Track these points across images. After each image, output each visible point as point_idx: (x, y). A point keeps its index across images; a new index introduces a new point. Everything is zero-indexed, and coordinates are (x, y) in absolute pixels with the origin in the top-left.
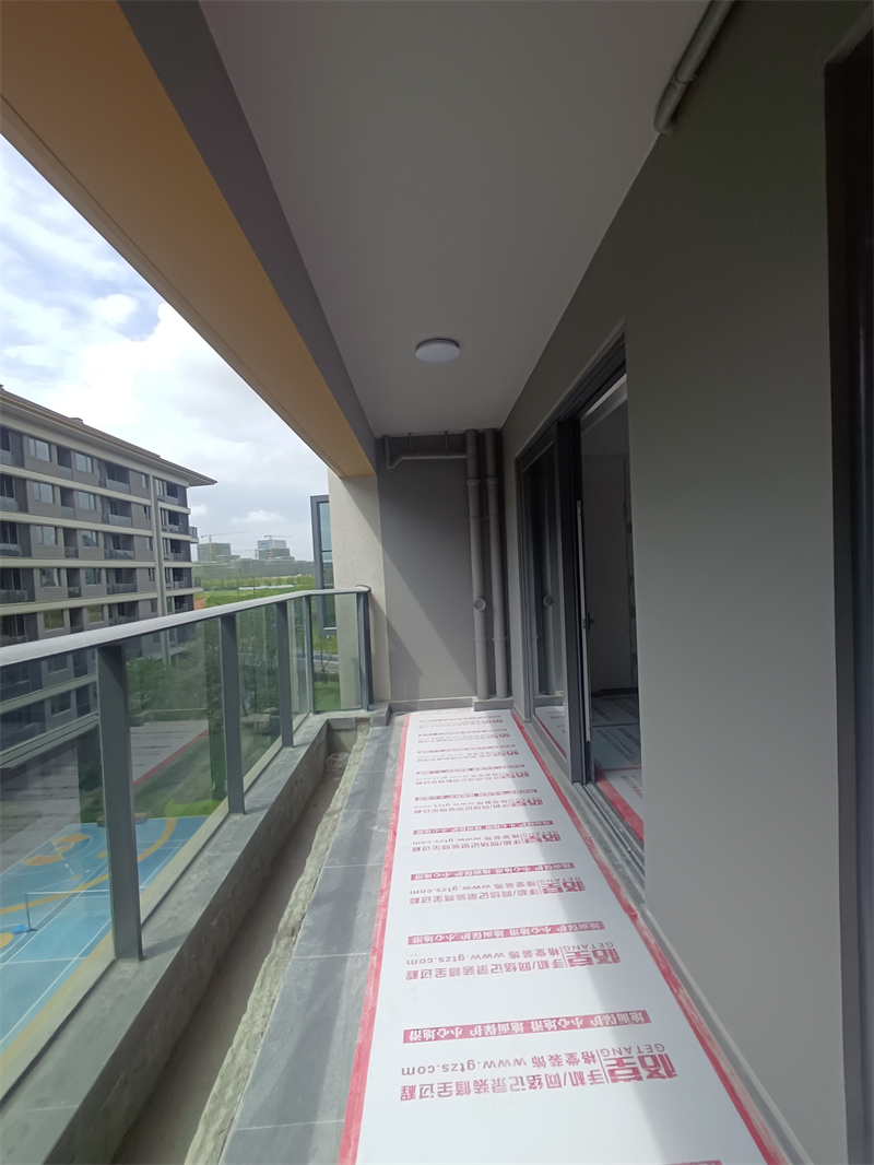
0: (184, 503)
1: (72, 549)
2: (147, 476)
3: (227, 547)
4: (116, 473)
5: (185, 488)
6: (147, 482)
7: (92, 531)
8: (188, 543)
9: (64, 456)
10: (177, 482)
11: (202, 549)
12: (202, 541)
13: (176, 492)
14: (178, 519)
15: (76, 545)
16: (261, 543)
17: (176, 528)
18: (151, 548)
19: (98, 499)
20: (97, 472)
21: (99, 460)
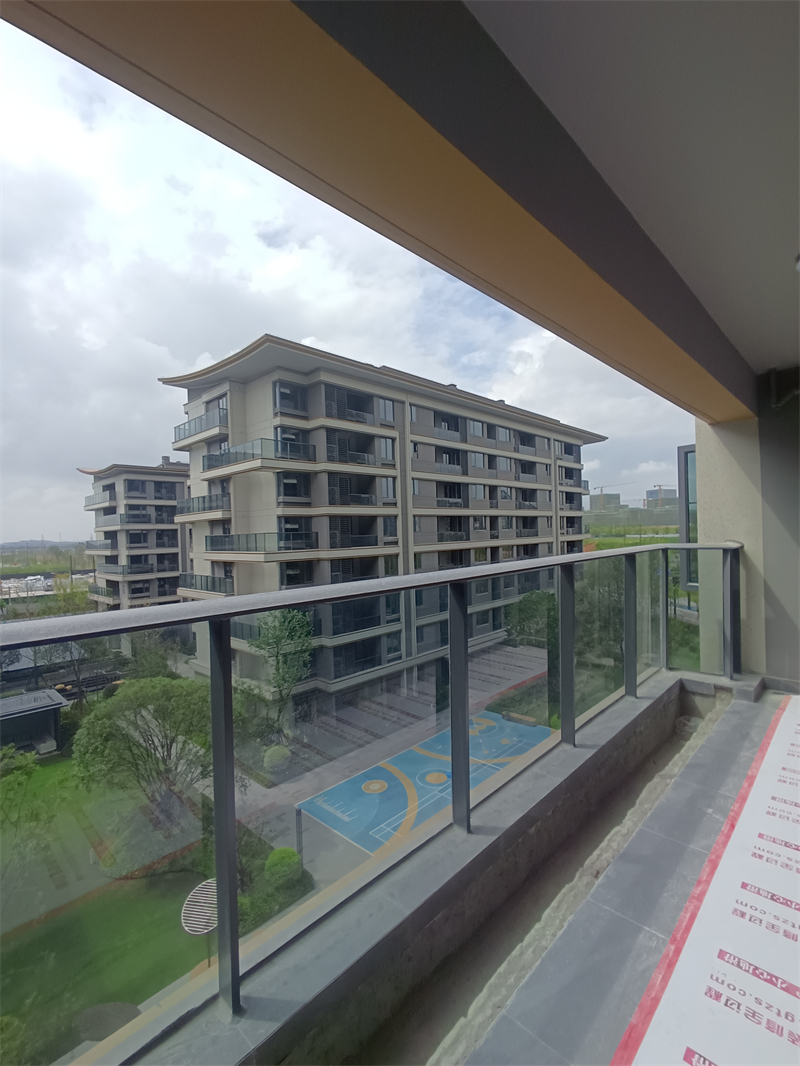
0: (578, 460)
1: (494, 501)
2: (549, 439)
3: (617, 497)
4: (526, 439)
5: (579, 446)
6: (549, 445)
7: (508, 487)
8: (580, 495)
9: (491, 430)
10: (573, 441)
11: (593, 499)
12: (593, 492)
13: (571, 450)
14: (572, 474)
15: (496, 499)
16: (650, 493)
17: (571, 482)
18: (550, 500)
19: (513, 461)
20: (513, 440)
21: (515, 430)
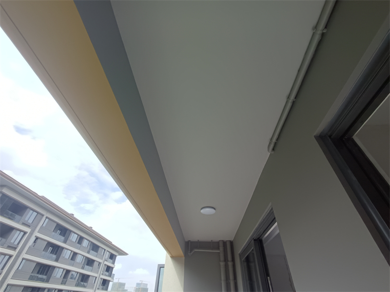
0: (114, 263)
2: (105, 250)
3: (124, 285)
4: (95, 248)
5: (116, 256)
6: (104, 253)
8: (109, 281)
9: (81, 239)
10: (114, 253)
11: (114, 284)
13: (112, 257)
14: (109, 269)
16: (138, 284)
17: (107, 273)
18: (94, 283)
19: (85, 258)
20: (89, 247)
21: (92, 242)
